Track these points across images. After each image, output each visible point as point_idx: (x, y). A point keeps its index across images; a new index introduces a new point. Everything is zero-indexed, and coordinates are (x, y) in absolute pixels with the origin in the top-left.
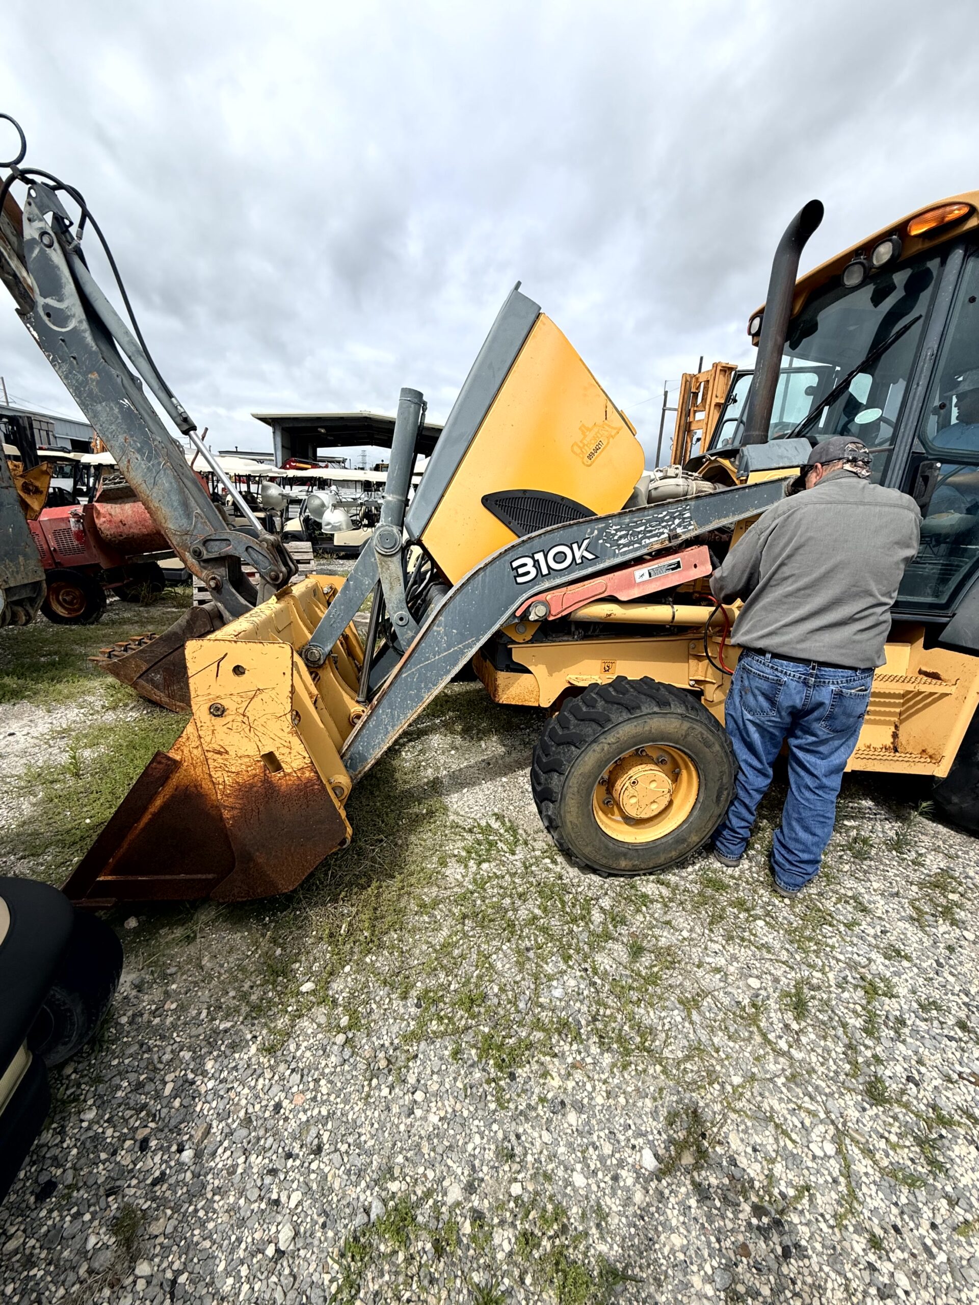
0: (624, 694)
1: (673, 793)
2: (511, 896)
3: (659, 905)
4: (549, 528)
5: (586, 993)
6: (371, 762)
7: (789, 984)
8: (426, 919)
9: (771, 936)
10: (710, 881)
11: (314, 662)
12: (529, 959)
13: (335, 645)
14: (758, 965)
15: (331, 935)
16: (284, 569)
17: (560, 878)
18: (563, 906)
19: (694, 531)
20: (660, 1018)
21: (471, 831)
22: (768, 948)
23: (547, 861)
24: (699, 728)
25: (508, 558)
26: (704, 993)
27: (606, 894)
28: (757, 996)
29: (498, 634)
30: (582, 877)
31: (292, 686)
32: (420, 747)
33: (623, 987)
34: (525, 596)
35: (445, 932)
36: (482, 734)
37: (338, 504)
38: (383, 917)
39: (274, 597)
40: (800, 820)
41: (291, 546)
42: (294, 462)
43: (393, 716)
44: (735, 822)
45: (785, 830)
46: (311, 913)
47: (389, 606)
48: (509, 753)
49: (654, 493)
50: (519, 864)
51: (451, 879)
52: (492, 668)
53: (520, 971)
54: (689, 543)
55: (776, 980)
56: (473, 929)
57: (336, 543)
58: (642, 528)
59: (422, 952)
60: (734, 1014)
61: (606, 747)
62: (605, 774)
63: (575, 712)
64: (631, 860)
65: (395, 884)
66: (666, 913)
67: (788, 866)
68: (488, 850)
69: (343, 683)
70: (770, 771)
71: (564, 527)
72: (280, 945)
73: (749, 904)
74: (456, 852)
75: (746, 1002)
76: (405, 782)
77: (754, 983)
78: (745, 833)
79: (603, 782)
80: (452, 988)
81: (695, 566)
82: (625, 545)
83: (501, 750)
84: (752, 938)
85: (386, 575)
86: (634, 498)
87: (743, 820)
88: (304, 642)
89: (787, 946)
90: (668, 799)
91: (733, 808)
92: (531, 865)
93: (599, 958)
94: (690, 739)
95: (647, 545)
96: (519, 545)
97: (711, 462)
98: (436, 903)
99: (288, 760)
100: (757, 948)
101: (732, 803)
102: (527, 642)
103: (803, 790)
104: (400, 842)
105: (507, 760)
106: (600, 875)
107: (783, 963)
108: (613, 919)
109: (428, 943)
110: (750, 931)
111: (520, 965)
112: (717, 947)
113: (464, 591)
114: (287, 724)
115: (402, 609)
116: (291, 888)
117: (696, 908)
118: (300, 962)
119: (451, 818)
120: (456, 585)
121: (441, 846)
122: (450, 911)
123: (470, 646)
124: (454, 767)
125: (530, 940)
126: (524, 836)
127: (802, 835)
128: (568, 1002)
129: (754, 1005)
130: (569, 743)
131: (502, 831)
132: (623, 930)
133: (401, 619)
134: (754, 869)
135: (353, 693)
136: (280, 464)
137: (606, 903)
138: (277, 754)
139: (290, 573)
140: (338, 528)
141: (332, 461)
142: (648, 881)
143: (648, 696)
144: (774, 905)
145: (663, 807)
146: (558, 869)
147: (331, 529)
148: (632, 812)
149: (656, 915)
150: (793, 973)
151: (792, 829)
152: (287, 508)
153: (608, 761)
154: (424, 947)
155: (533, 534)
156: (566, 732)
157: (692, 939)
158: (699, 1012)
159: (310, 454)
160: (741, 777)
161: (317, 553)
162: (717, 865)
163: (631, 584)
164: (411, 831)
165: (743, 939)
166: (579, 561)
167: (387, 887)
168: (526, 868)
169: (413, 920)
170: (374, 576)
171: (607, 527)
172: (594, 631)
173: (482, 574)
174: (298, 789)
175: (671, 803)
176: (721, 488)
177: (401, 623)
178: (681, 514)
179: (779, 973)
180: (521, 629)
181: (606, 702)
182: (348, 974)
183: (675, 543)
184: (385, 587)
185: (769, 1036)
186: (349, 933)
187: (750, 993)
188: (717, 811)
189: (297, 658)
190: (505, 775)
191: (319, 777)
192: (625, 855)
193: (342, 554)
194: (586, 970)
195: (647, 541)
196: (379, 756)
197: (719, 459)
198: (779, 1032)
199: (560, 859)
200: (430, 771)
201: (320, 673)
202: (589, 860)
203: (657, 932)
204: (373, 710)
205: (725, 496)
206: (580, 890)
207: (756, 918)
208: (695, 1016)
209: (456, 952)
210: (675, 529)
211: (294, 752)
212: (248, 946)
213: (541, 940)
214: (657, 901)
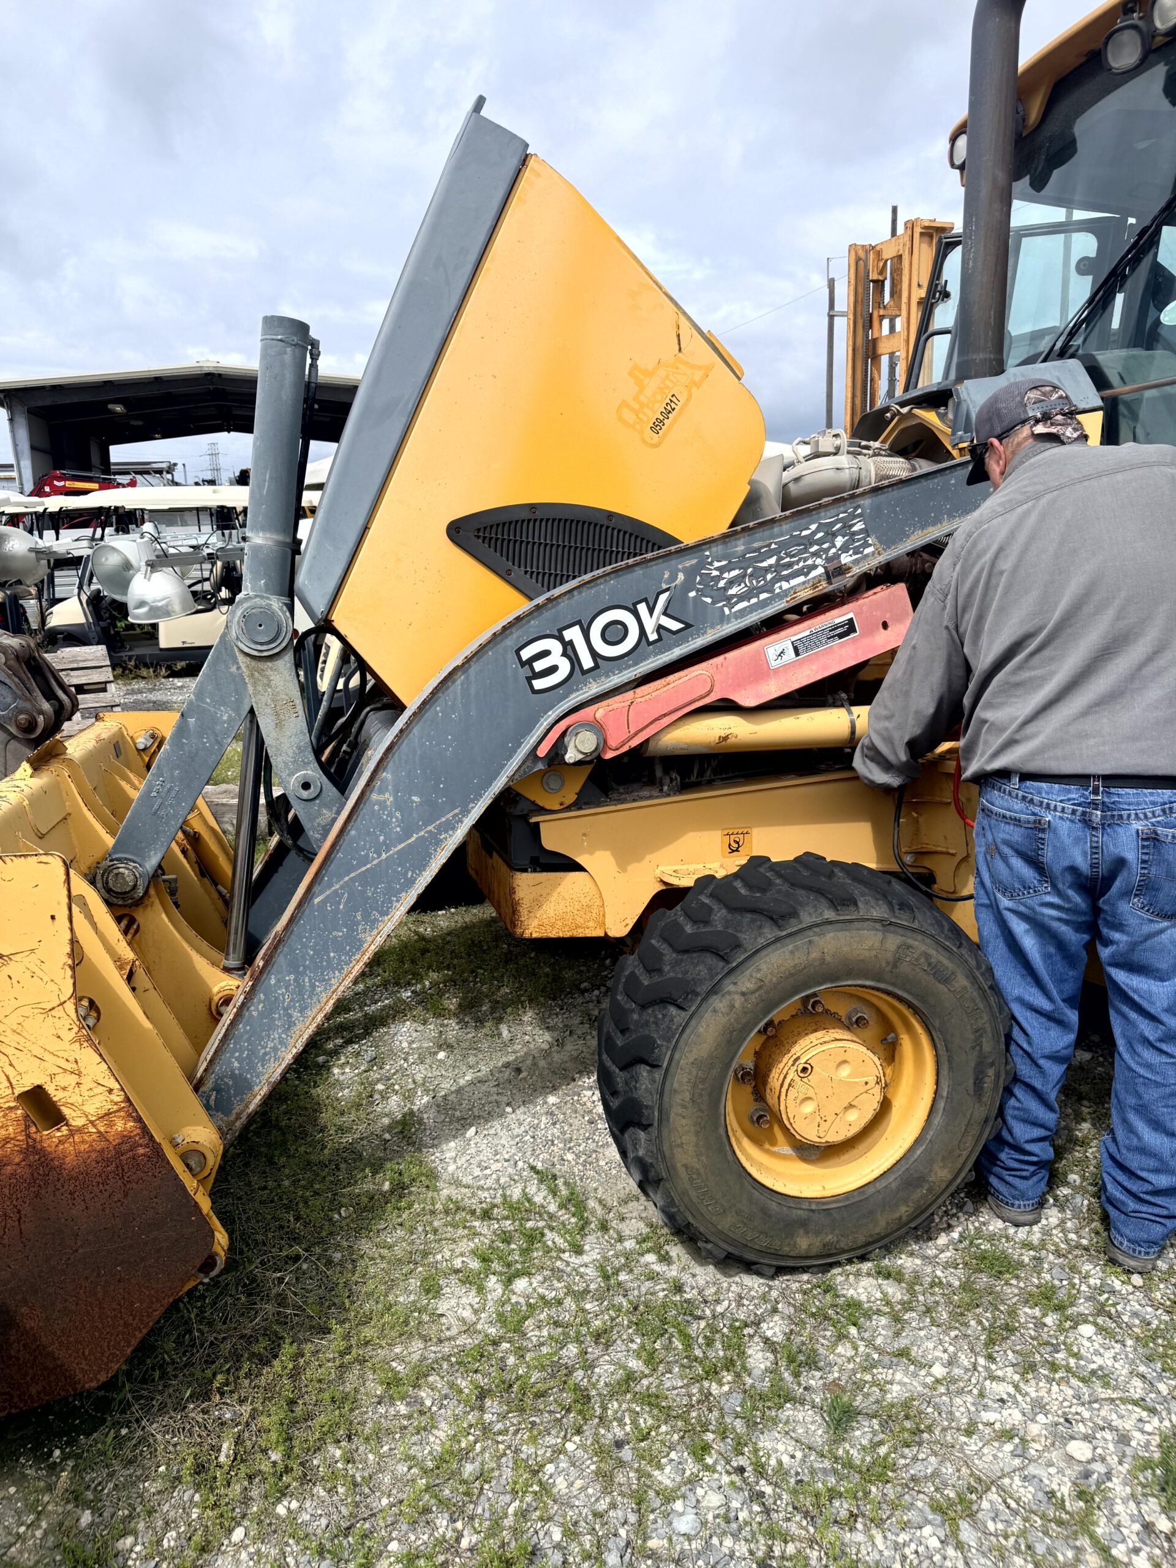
0: (763, 891)
1: (887, 1087)
2: (578, 1340)
3: (883, 1321)
4: (587, 577)
5: (743, 1515)
6: (260, 1092)
7: (1148, 1443)
8: (403, 1409)
9: (1109, 1354)
10: (983, 1257)
11: (123, 895)
12: (621, 1463)
13: (167, 855)
14: (1086, 1414)
15: (200, 1469)
16: (46, 706)
17: (679, 1288)
18: (688, 1347)
19: (874, 556)
20: (897, 1547)
21: (486, 1215)
22: (1103, 1377)
23: (651, 1258)
24: (920, 945)
25: (510, 642)
26: (982, 1485)
27: (775, 1310)
28: (1087, 1475)
29: (507, 797)
30: (725, 1282)
31: (74, 942)
32: (371, 1053)
33: (817, 1495)
34: (553, 715)
35: (443, 1432)
36: (499, 1011)
37: (160, 561)
38: (309, 1417)
39: (25, 765)
40: (1142, 1110)
41: (61, 658)
42: (59, 479)
43: (300, 987)
44: (1021, 1132)
45: (1120, 1134)
46: (153, 1428)
47: (277, 761)
48: (560, 1043)
49: (794, 489)
50: (591, 1272)
51: (450, 1320)
52: (504, 868)
53: (606, 1491)
54: (869, 581)
55: (1124, 1439)
56: (503, 1417)
57: (164, 643)
58: (772, 561)
59: (396, 1479)
60: (1043, 1517)
61: (738, 1001)
62: (745, 1058)
63: (671, 937)
64: (818, 1233)
65: (332, 1344)
66: (897, 1334)
67: (1132, 1205)
68: (525, 1252)
69: (192, 933)
70: (1073, 1016)
71: (615, 572)
72: (87, 1505)
73: (1062, 1294)
74: (458, 1263)
75: (1065, 1490)
76: (341, 1130)
77: (1080, 1450)
78: (1043, 1151)
79: (743, 1077)
80: (465, 1543)
81: (885, 626)
82: (741, 598)
83: (543, 1038)
84: (1072, 1362)
85: (265, 698)
86: (752, 502)
87: (1035, 1124)
88: (98, 854)
89: (1142, 1369)
90: (878, 1097)
91: (1012, 1102)
92: (617, 1272)
93: (765, 1442)
94: (905, 968)
95: (785, 593)
96: (529, 614)
97: (904, 417)
98: (420, 1375)
99: (75, 1099)
100: (1083, 1380)
101: (1008, 1092)
102: (568, 808)
103: (1139, 1048)
104: (337, 1256)
105: (557, 1057)
106: (760, 1274)
107: (1135, 1403)
108: (791, 1360)
109: (408, 1458)
110: (1069, 1350)
111: (605, 1478)
112: (1002, 1389)
113: (428, 715)
114: (66, 1023)
115: (305, 765)
116: (103, 1378)
117: (958, 1316)
118: (135, 1533)
119: (445, 1192)
120: (412, 704)
121: (425, 1254)
122: (452, 1385)
123: (451, 827)
124: (446, 1086)
125: (622, 1424)
126: (599, 1211)
127: (1150, 1137)
128: (708, 1544)
129: (1081, 1495)
130: (666, 1001)
131: (552, 1208)
132: (814, 1379)
133: (306, 786)
134: (1069, 1224)
135: (215, 954)
136: (29, 486)
137: (774, 1329)
138: (50, 1089)
139: (62, 714)
140: (166, 612)
141: (144, 470)
142: (858, 1274)
143: (809, 889)
144: (1113, 1292)
145: (869, 1115)
146: (673, 1272)
147: (149, 615)
148: (809, 1132)
149: (879, 1341)
150: (1156, 1422)
151: (1131, 1130)
152: (51, 578)
153: (745, 1030)
154: (402, 1468)
155: (557, 592)
156: (657, 978)
157: (954, 1381)
158: (976, 1524)
159: (95, 459)
160: (1016, 1033)
161: (122, 668)
162: (996, 1225)
163: (760, 671)
164: (358, 1231)
165: (1054, 1367)
166: (653, 637)
167: (316, 1353)
168: (606, 1278)
169: (372, 1415)
170: (239, 702)
171: (702, 564)
172: (701, 773)
173: (461, 679)
174: (103, 1158)
175: (885, 1106)
176: (925, 466)
177: (305, 794)
178: (847, 526)
179: (1128, 1424)
180: (554, 783)
181: (732, 909)
182: (241, 1546)
183: (839, 583)
184: (266, 724)
185: (1114, 1552)
186: (237, 1459)
187: (1072, 1472)
188: (980, 1112)
189: (80, 886)
190: (555, 1089)
191: (145, 1130)
192: (804, 1224)
193: (180, 665)
194: (741, 1470)
195: (785, 585)
196: (277, 1076)
197: (918, 412)
198: (1133, 1541)
199: (676, 1251)
200: (394, 1100)
201: (140, 917)
202: (732, 1242)
203: (882, 1374)
204: (257, 980)
205: (930, 484)
206: (720, 1309)
207: (1078, 1320)
208: (967, 1533)
209: (469, 1469)
210: (837, 556)
211: (87, 1083)
212: (18, 1513)
213: (645, 1421)
214: (878, 1312)
